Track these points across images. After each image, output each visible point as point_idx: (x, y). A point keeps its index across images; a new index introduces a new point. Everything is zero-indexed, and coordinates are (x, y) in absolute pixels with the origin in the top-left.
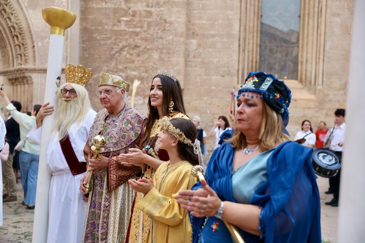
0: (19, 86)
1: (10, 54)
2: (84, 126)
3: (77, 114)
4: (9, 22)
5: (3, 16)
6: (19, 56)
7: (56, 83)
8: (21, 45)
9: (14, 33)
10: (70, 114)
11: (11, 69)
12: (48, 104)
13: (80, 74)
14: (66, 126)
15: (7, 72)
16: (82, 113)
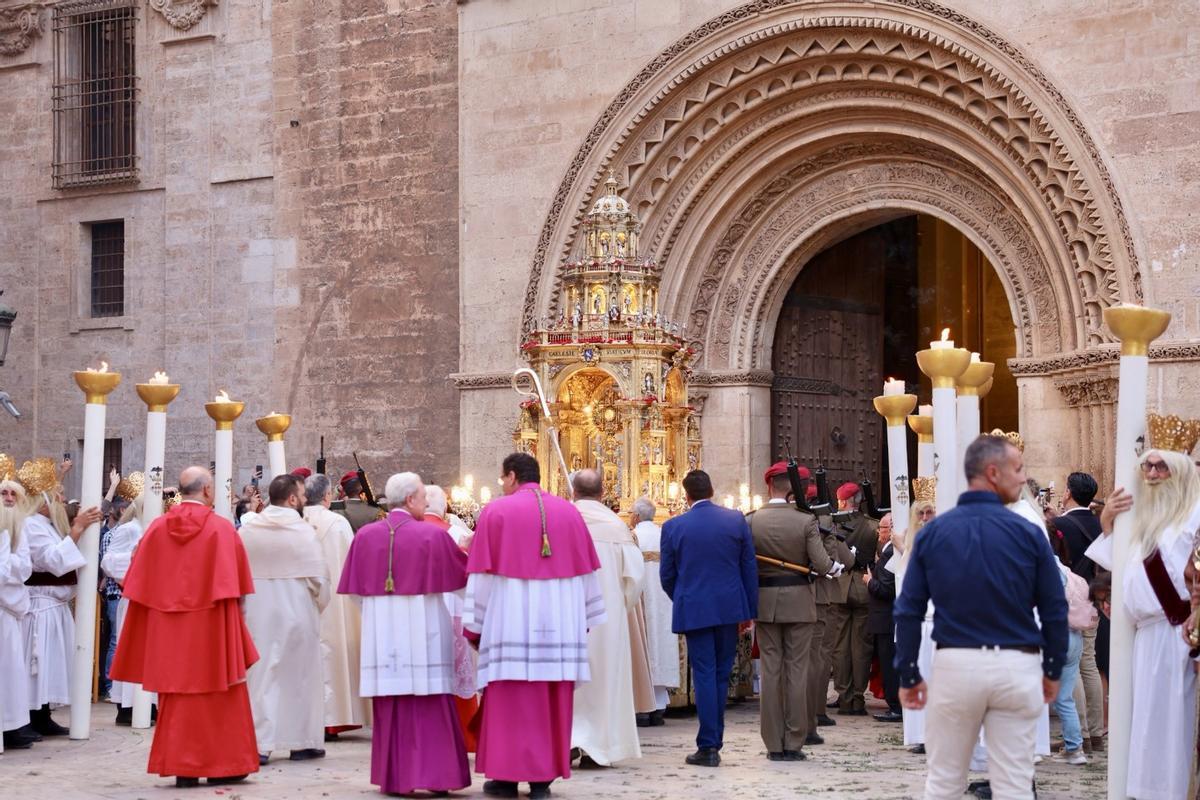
0: (1095, 411)
1: (1064, 306)
2: (1187, 531)
3: (1174, 508)
4: (1055, 200)
5: (1038, 183)
6: (1091, 310)
7: (1136, 450)
8: (1096, 273)
9: (1073, 236)
10: (1161, 510)
11: (1069, 353)
12: (1122, 490)
13: (1174, 432)
14: (1154, 532)
15: (1055, 365)
16: (1184, 507)
